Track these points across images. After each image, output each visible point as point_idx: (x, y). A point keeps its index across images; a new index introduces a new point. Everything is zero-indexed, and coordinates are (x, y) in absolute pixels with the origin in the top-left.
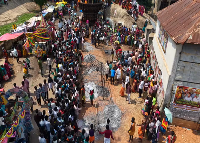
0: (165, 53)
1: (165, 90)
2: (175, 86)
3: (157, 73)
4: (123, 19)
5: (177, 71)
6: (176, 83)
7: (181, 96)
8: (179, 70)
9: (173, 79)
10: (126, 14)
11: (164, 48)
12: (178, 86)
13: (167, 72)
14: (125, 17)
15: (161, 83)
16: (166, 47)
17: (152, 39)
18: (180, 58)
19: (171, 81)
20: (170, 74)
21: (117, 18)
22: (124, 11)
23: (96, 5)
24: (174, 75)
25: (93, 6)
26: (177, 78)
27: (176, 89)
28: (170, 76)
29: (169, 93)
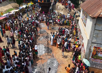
0: (85, 26)
1: (85, 49)
2: (92, 47)
3: (81, 39)
4: (62, 11)
5: (93, 36)
6: (92, 45)
7: (96, 53)
8: (94, 36)
9: (90, 42)
10: (64, 8)
11: (85, 23)
12: (94, 47)
13: (87, 38)
14: (64, 10)
15: (83, 45)
16: (86, 23)
17: (78, 20)
18: (95, 28)
19: (89, 43)
20: (88, 38)
21: (60, 10)
22: (63, 7)
23: (48, 4)
24: (91, 40)
25: (46, 4)
26: (93, 41)
27: (93, 49)
28: (88, 40)
29: (88, 51)
